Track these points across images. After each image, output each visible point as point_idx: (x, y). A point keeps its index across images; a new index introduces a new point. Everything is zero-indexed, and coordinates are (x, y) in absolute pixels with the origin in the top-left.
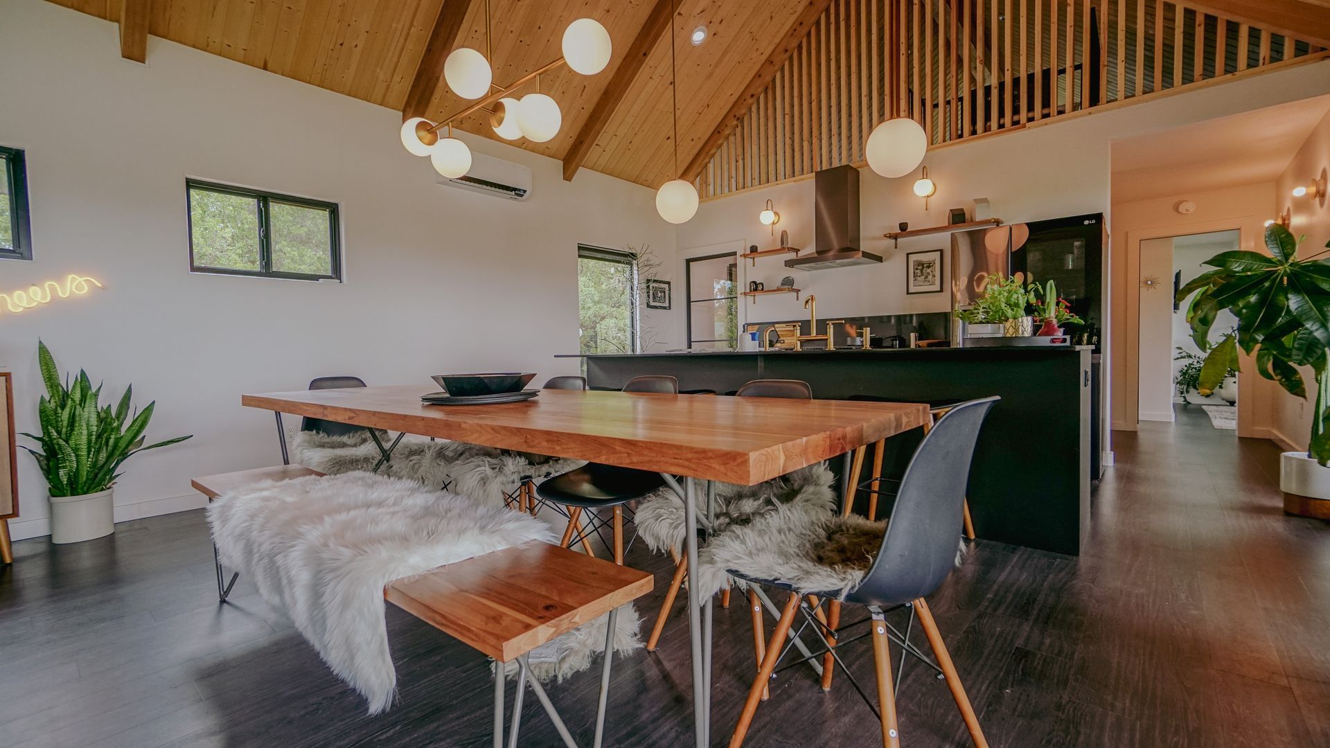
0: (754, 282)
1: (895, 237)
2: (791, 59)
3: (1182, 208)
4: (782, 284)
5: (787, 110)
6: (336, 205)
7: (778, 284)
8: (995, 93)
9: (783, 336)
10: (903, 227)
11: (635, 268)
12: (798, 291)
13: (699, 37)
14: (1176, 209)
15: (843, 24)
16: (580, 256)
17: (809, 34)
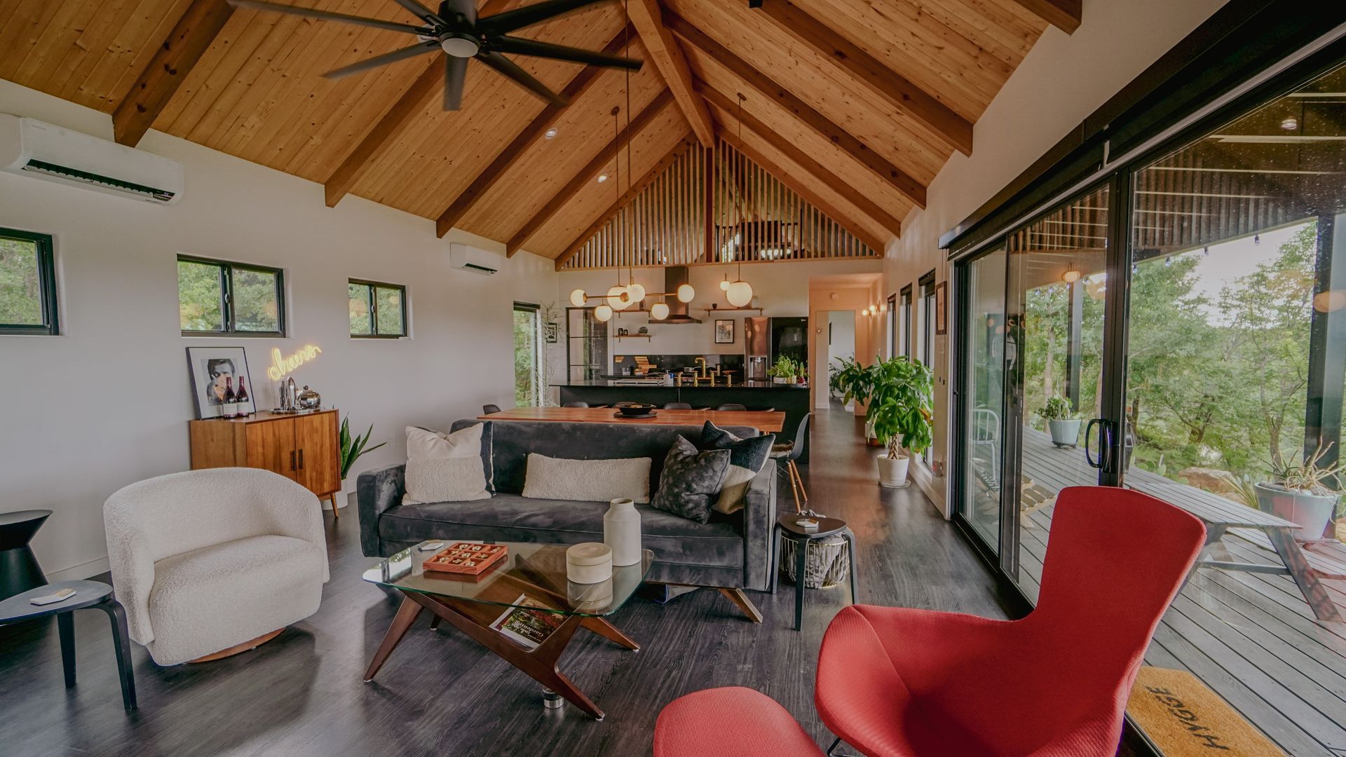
0: (622, 329)
1: (709, 311)
2: (647, 190)
3: (834, 296)
4: (640, 332)
5: (644, 221)
6: (404, 287)
7: (636, 332)
8: (753, 226)
9: (640, 363)
10: (715, 306)
11: (539, 316)
12: (649, 337)
13: (602, 178)
14: (831, 296)
15: (679, 179)
16: (515, 309)
17: (658, 179)
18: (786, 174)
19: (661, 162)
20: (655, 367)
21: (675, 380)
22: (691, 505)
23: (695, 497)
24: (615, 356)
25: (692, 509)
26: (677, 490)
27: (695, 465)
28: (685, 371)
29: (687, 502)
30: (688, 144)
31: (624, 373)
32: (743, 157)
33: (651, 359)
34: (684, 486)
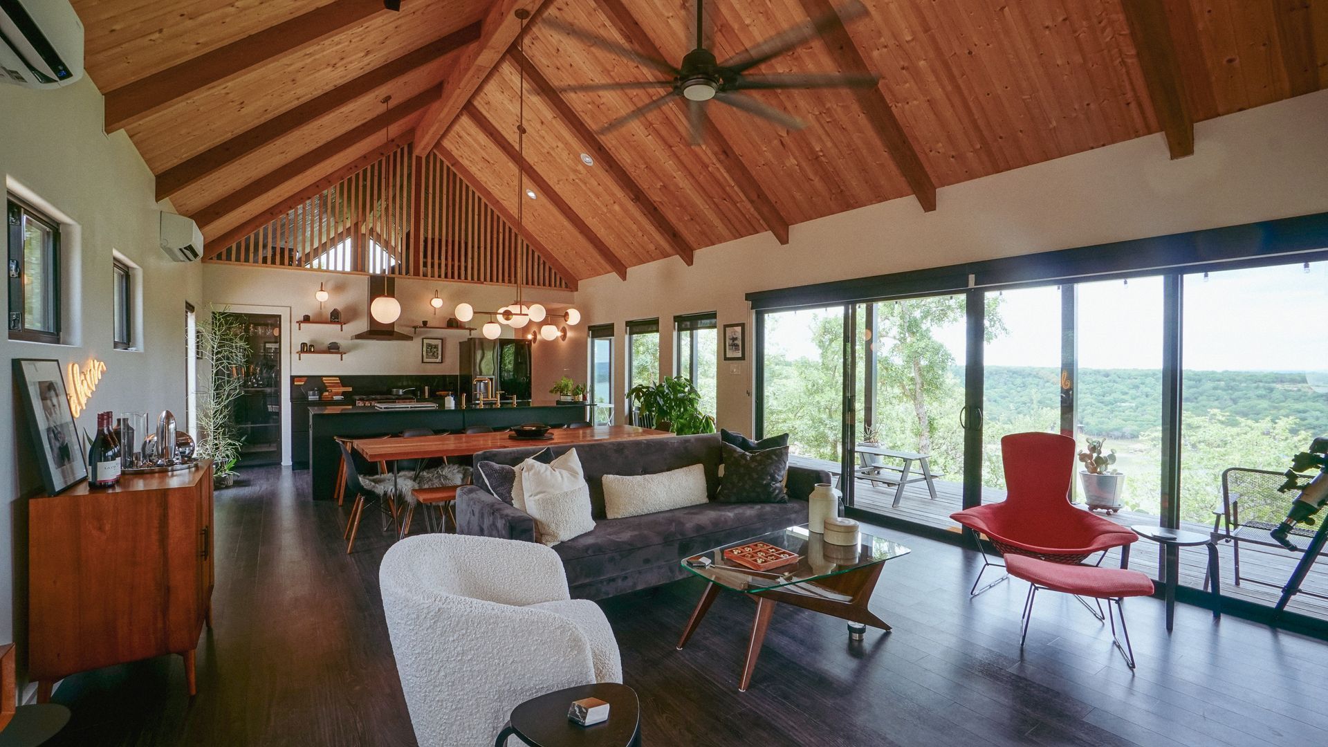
0: (303, 344)
1: (415, 327)
4: (330, 348)
7: (324, 347)
9: (330, 386)
10: (425, 323)
11: (192, 322)
12: (342, 354)
18: (498, 201)
19: (365, 157)
20: (350, 389)
21: (458, 403)
22: (777, 491)
23: (778, 485)
24: (293, 378)
25: (778, 494)
26: (765, 482)
27: (770, 461)
28: (394, 393)
29: (775, 489)
30: (398, 146)
31: (311, 398)
32: (455, 175)
33: (345, 380)
34: (769, 478)
